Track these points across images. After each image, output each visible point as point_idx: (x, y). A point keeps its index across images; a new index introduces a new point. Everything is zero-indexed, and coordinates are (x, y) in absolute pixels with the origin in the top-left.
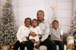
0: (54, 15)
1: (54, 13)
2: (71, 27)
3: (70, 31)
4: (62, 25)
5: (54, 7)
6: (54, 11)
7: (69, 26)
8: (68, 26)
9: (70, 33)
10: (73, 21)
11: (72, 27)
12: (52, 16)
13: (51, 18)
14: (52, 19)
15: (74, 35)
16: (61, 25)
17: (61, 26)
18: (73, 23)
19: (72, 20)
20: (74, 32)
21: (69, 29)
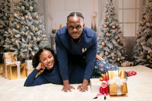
2: (141, 25)
3: (140, 33)
4: (125, 23)
7: (138, 25)
8: (136, 23)
9: (140, 37)
10: (145, 14)
11: (144, 26)
15: (146, 41)
16: (123, 23)
18: (144, 19)
19: (143, 13)
20: (146, 35)
21: (137, 30)
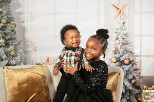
0: (124, 28)
1: (124, 23)
5: (122, 6)
6: (123, 17)
12: (118, 31)
13: (115, 37)
14: (117, 39)
17: (142, 58)
